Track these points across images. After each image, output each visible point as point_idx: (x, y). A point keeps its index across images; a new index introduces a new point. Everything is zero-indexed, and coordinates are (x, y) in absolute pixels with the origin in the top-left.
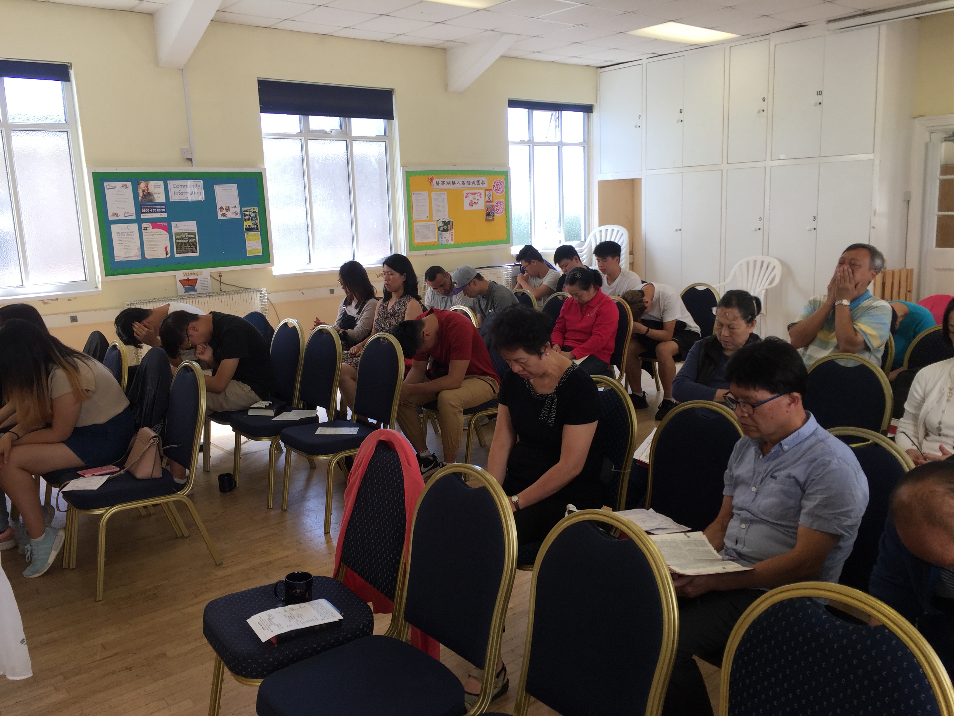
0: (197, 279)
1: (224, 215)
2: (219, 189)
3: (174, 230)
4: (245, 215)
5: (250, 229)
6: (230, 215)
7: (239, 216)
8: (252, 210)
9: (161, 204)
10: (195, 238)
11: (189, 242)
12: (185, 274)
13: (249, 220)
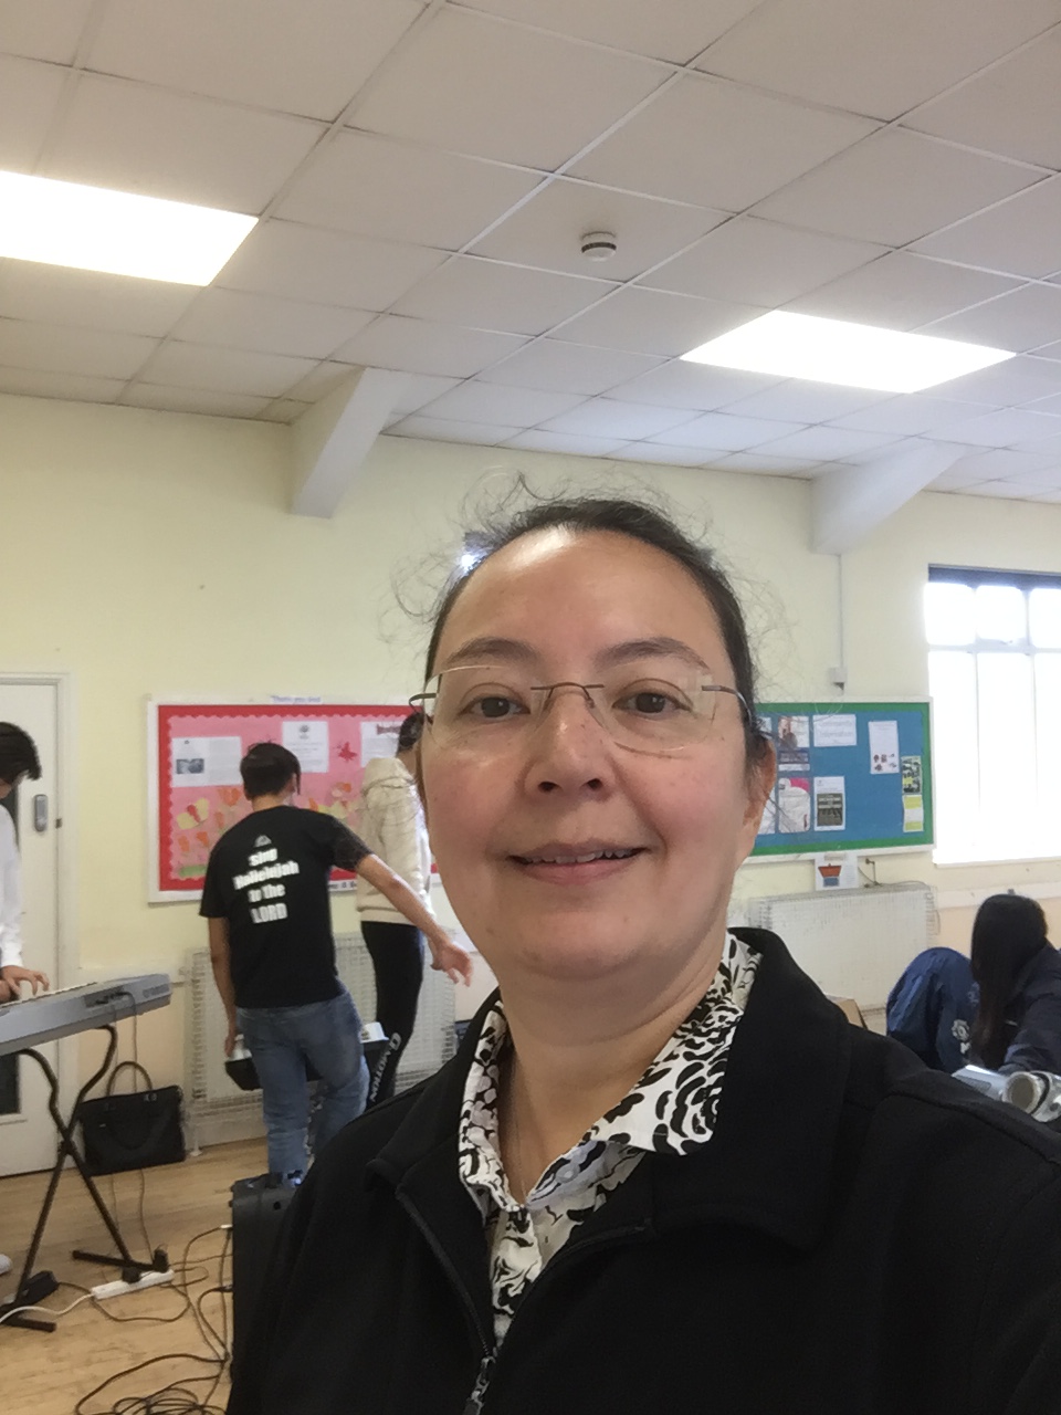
0: (839, 867)
1: (879, 768)
2: (874, 728)
3: (817, 790)
4: (905, 768)
5: (909, 790)
6: (887, 769)
7: (897, 770)
8: (913, 761)
9: (803, 750)
10: (840, 802)
11: (833, 809)
12: (826, 858)
13: (909, 775)
